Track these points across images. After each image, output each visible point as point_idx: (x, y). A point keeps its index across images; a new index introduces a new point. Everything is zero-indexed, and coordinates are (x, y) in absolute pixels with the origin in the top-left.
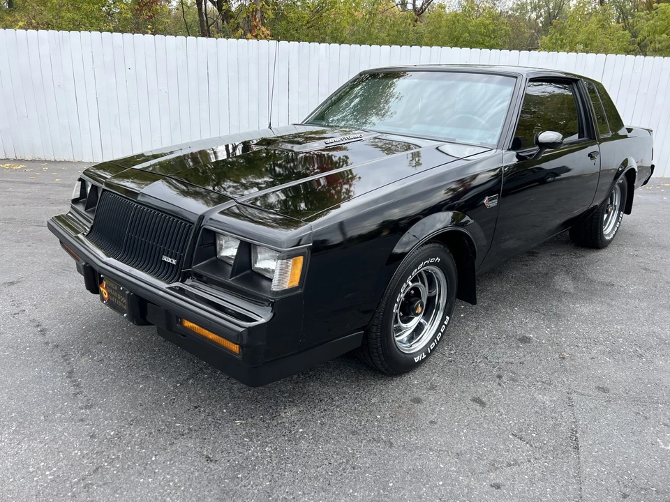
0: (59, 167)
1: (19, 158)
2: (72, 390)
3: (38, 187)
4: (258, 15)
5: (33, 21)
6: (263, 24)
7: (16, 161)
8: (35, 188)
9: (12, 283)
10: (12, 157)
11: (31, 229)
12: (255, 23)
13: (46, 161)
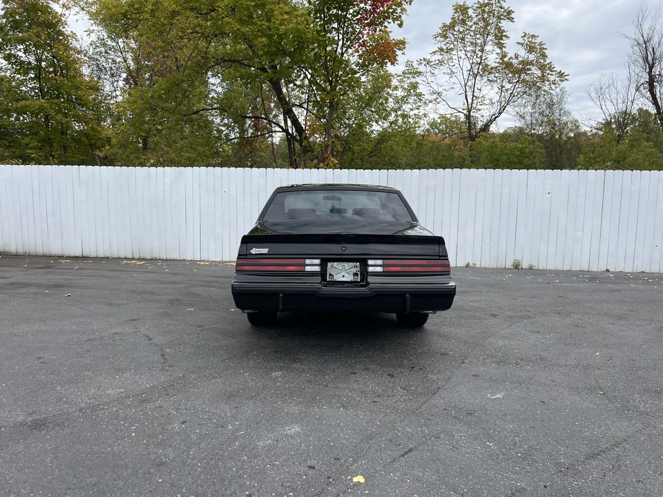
0: (169, 263)
1: (141, 257)
2: (163, 361)
3: (153, 274)
4: (330, 149)
5: (161, 159)
6: (333, 156)
7: (139, 259)
8: (150, 275)
9: (134, 320)
10: (137, 256)
11: (147, 296)
12: (326, 155)
13: (160, 259)
